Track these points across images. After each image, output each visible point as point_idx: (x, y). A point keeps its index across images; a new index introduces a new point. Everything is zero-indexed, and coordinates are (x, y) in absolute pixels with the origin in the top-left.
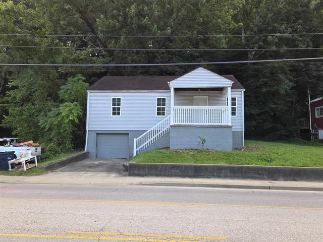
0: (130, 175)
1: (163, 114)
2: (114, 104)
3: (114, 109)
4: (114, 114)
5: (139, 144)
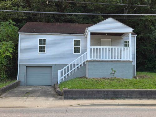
0: (66, 98)
1: (79, 52)
2: (40, 44)
3: (40, 47)
4: (40, 51)
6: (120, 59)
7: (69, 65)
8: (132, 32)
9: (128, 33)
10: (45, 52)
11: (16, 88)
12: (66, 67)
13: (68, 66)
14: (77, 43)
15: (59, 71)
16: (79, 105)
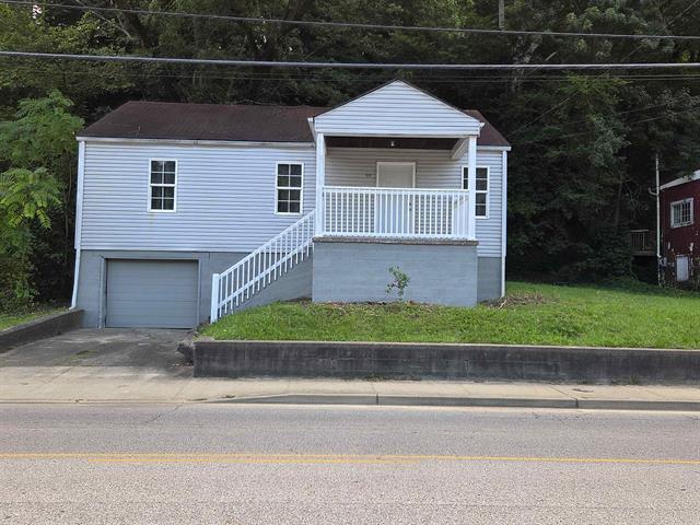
0: (202, 373)
1: (295, 208)
2: (155, 178)
3: (155, 191)
4: (155, 205)
5: (225, 288)
6: (447, 236)
7: (253, 255)
8: (478, 133)
9: (466, 138)
10: (172, 208)
11: (59, 334)
12: (242, 262)
13: (248, 258)
14: (290, 174)
15: (216, 277)
16: (230, 399)
